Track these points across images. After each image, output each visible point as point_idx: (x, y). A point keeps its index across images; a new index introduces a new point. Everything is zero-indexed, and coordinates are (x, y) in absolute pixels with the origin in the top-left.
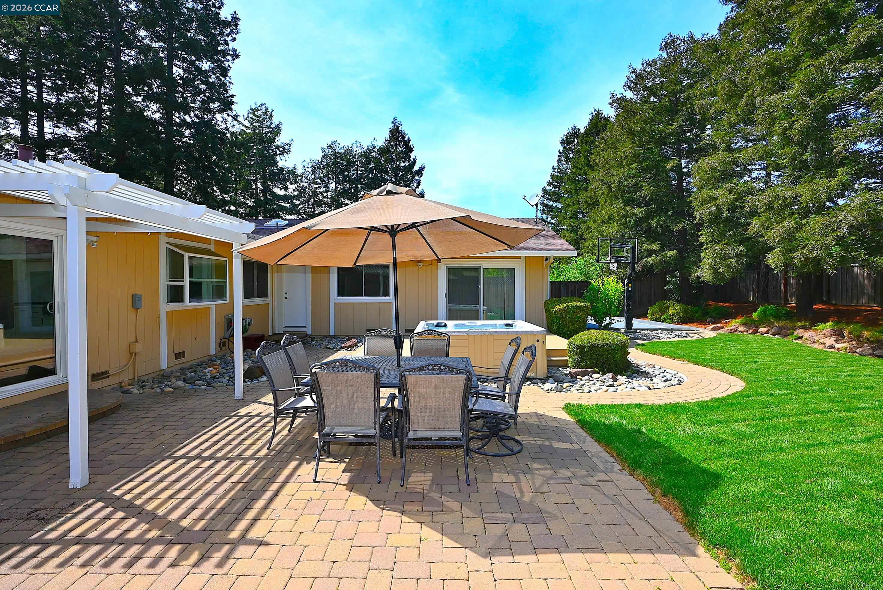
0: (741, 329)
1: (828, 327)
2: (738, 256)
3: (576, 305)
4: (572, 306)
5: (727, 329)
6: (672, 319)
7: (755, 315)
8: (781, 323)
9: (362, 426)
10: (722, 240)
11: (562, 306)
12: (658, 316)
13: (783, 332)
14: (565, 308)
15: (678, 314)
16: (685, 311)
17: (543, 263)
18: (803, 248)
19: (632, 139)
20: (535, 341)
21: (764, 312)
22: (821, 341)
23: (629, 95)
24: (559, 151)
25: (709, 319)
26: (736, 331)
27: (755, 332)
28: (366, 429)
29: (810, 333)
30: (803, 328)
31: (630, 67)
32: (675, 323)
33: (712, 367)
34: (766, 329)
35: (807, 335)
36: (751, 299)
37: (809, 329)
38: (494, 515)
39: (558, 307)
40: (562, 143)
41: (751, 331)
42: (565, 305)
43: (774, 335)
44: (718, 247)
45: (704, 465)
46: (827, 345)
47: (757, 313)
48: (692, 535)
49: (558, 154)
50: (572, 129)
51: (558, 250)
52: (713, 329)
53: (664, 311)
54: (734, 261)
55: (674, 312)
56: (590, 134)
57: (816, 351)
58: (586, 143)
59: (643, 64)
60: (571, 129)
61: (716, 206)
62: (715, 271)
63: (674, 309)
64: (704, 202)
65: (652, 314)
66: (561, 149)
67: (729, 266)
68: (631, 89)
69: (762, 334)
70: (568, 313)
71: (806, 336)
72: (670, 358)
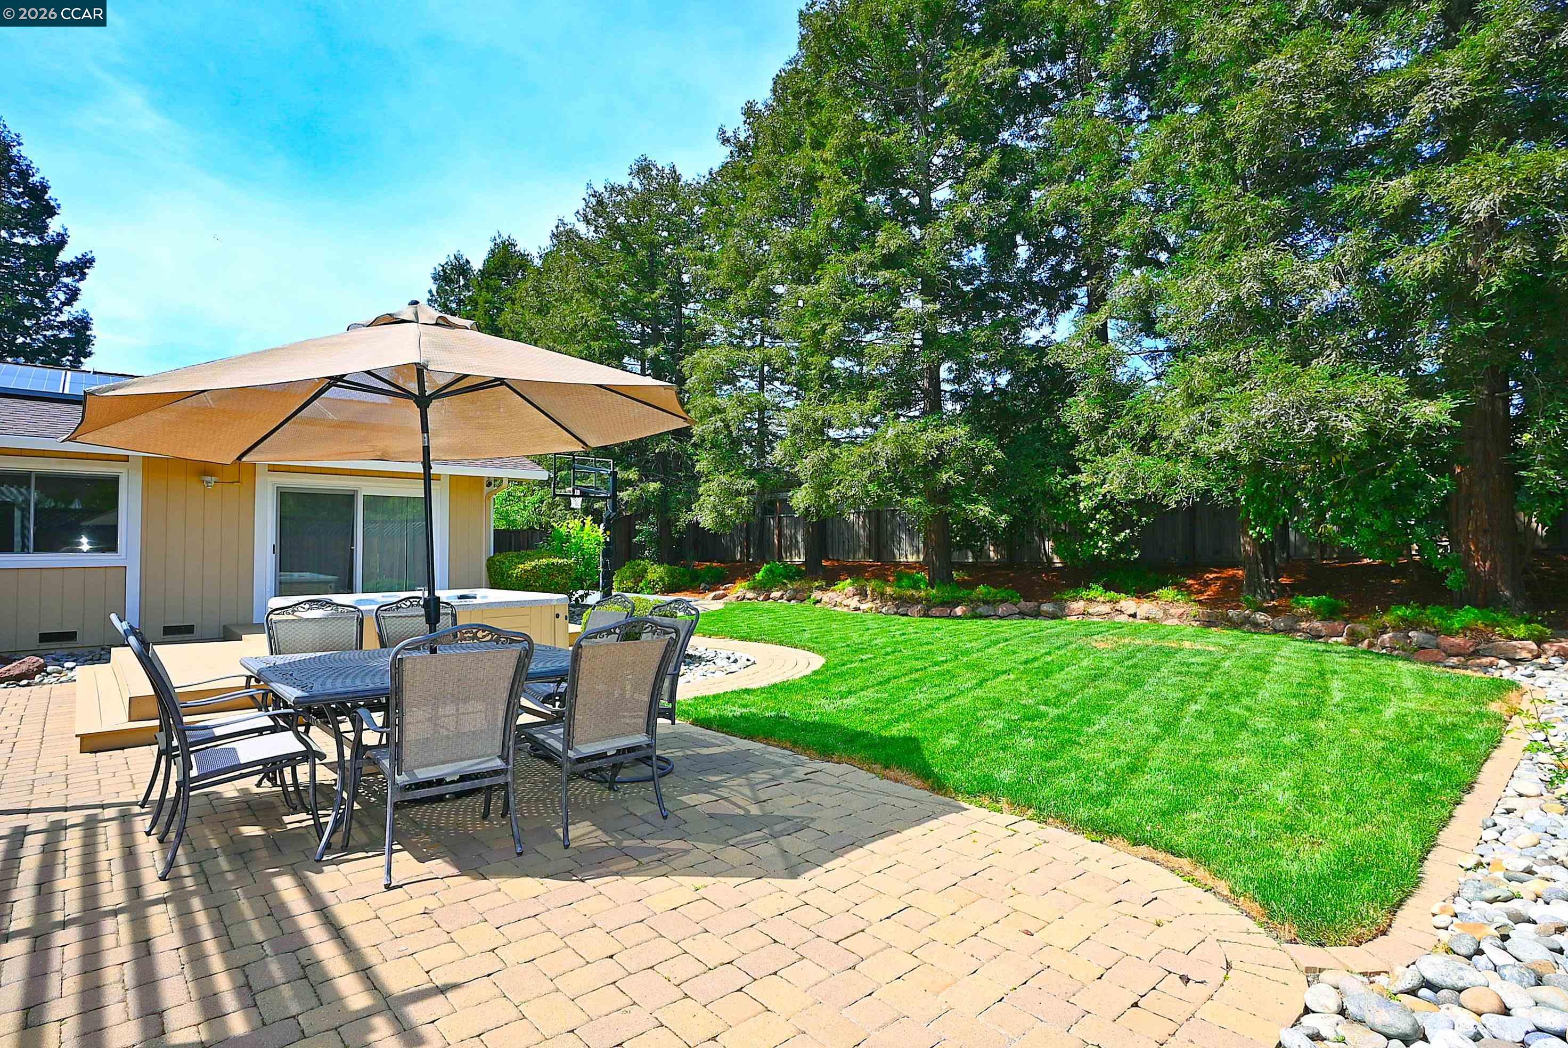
0: (750, 595)
1: (846, 585)
2: (750, 492)
3: (553, 564)
4: (548, 565)
5: (732, 596)
6: (653, 588)
7: (759, 576)
8: (796, 585)
9: (479, 757)
10: (728, 471)
11: (528, 565)
12: (630, 584)
13: (799, 596)
14: (534, 567)
15: (662, 579)
16: (672, 575)
17: (482, 491)
18: (839, 484)
19: (591, 301)
20: (554, 616)
21: (770, 571)
22: (844, 603)
23: (582, 228)
24: (430, 292)
25: (703, 585)
26: (744, 598)
27: (767, 598)
28: (488, 761)
29: (830, 594)
30: (819, 588)
31: (589, 186)
32: (657, 593)
33: (766, 642)
34: (779, 594)
35: (826, 597)
36: (738, 557)
37: (826, 590)
38: (742, 838)
39: (521, 566)
40: (435, 279)
41: (762, 598)
42: (533, 564)
43: (789, 601)
44: (724, 478)
45: (883, 733)
46: (851, 607)
47: (761, 573)
48: (945, 795)
49: (428, 296)
50: (456, 258)
51: (515, 467)
52: (714, 598)
53: (639, 576)
54: (745, 499)
55: (655, 577)
56: (493, 274)
57: (841, 614)
58: (487, 288)
59: (605, 187)
60: (452, 258)
61: (723, 421)
62: (721, 514)
63: (655, 572)
64: (706, 415)
65: (621, 582)
66: (434, 288)
67: (739, 508)
68: (588, 222)
69: (775, 600)
70: (539, 577)
71: (825, 599)
72: (704, 636)
